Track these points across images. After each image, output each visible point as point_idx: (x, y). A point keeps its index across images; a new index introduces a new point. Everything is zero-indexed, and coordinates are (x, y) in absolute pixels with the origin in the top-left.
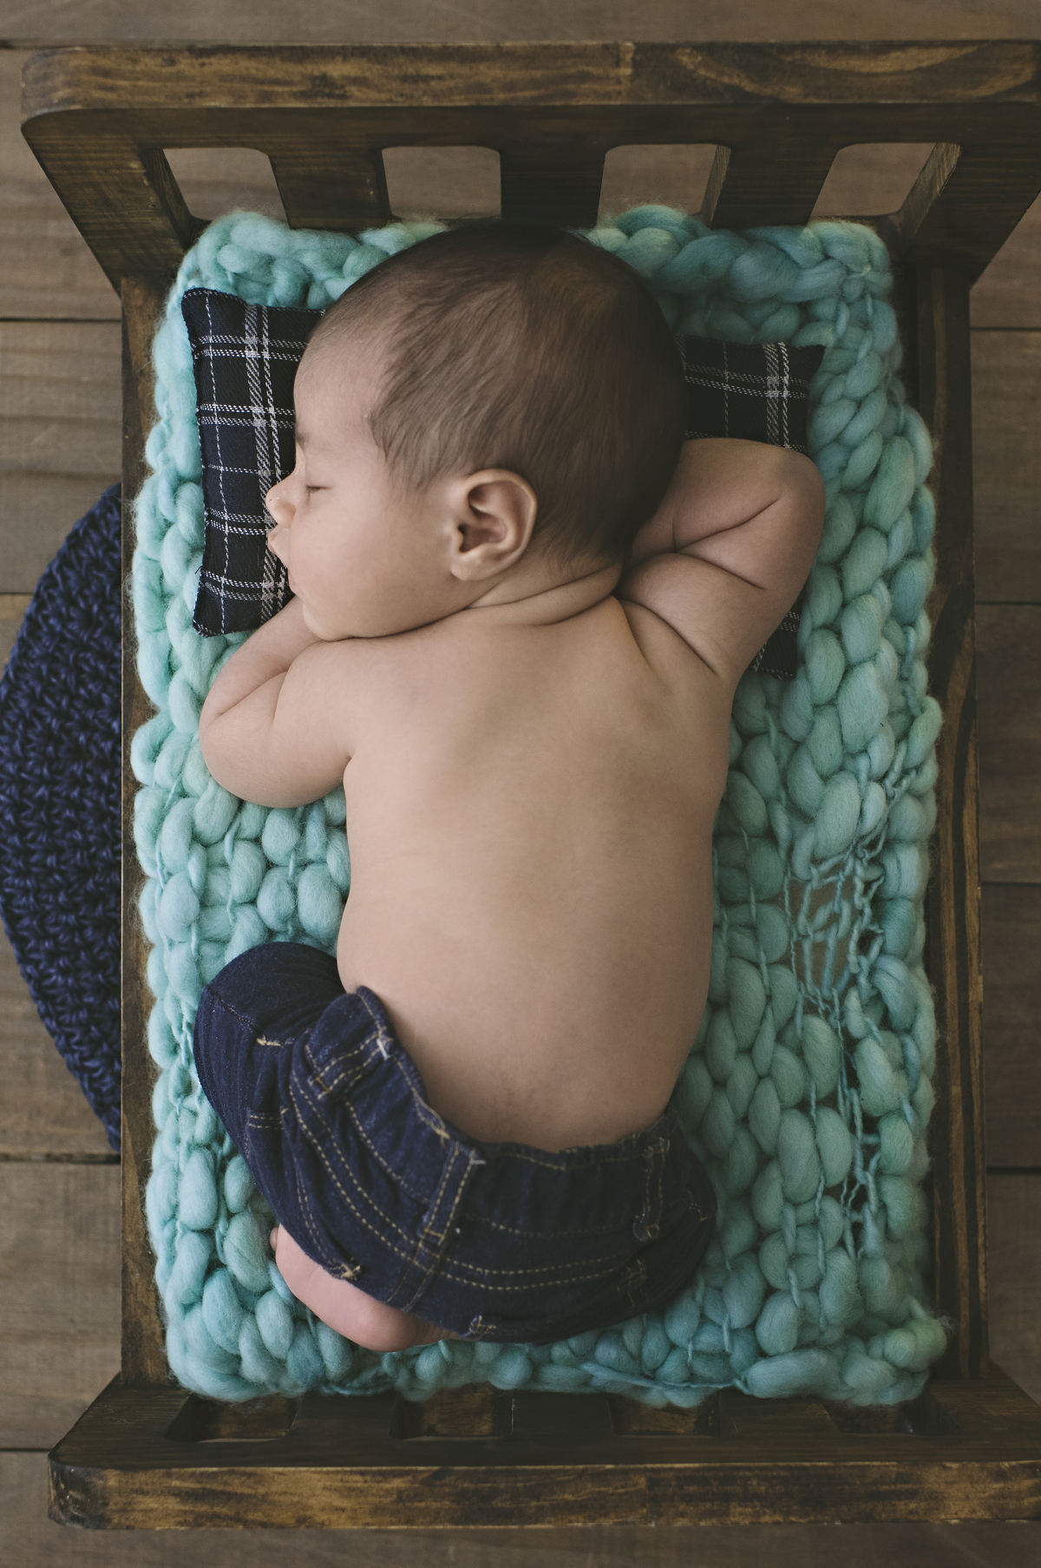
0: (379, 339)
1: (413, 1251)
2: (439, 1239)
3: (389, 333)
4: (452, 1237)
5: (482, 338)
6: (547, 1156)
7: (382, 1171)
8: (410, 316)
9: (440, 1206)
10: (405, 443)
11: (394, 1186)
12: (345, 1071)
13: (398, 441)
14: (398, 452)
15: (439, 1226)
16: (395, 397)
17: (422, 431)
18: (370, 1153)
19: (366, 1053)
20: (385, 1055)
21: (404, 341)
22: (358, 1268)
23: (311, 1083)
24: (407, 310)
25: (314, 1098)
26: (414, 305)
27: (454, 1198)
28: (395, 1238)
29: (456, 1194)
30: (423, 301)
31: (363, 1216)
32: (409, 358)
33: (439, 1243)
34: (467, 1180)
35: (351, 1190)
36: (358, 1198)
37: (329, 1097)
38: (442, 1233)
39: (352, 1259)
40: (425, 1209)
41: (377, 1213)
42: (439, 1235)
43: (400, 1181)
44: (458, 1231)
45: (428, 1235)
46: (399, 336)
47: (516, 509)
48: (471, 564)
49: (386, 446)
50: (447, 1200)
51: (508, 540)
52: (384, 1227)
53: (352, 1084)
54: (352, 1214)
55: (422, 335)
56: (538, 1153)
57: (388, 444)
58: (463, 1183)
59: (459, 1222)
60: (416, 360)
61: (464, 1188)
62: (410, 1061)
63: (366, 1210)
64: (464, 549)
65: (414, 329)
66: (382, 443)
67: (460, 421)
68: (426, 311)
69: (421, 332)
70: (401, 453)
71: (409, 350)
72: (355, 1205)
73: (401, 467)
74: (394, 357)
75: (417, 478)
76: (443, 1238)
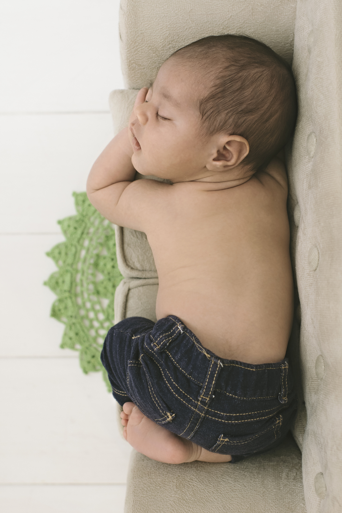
0: (213, 73)
1: (196, 406)
2: (206, 399)
3: (218, 71)
4: (211, 398)
5: (254, 86)
6: (249, 365)
7: (184, 375)
8: (227, 67)
9: (207, 386)
10: (211, 115)
11: (188, 380)
12: (165, 339)
13: (209, 113)
14: (207, 118)
15: (206, 394)
16: (212, 97)
17: (219, 112)
18: (178, 369)
19: (174, 332)
20: (182, 332)
21: (223, 77)
22: (174, 415)
23: (152, 345)
24: (226, 64)
25: (153, 350)
26: (229, 64)
27: (213, 381)
28: (189, 401)
29: (213, 380)
30: (233, 63)
31: (176, 394)
32: (223, 84)
33: (207, 402)
34: (217, 374)
35: (171, 384)
36: (174, 387)
37: (160, 349)
38: (208, 397)
39: (172, 411)
40: (201, 388)
41: (181, 392)
42: (207, 398)
43: (191, 378)
44: (214, 396)
45: (202, 398)
46: (221, 74)
47: (240, 152)
48: (215, 166)
49: (203, 114)
50: (210, 383)
51: (233, 161)
52: (184, 397)
53: (168, 344)
54: (172, 393)
55: (230, 77)
56: (245, 364)
57: (204, 113)
58: (215, 376)
59: (214, 393)
60: (226, 86)
61: (216, 377)
62: (191, 332)
63: (177, 391)
64: (214, 160)
65: (227, 73)
66: (202, 113)
67: (234, 114)
68: (233, 68)
69: (230, 76)
70: (208, 118)
71: (225, 81)
72: (173, 390)
73: (206, 124)
74: (218, 82)
75: (211, 129)
76: (208, 399)
